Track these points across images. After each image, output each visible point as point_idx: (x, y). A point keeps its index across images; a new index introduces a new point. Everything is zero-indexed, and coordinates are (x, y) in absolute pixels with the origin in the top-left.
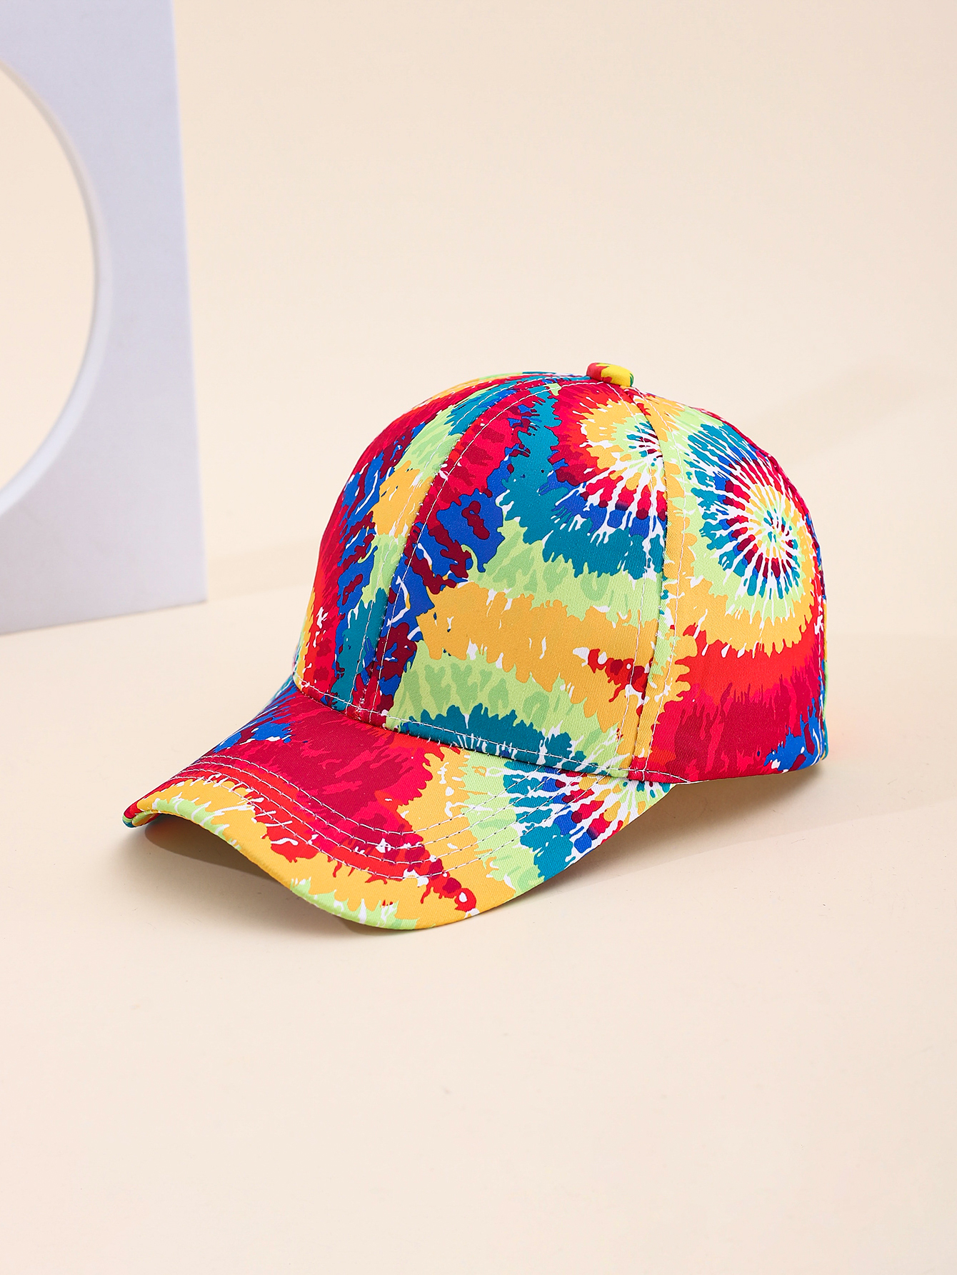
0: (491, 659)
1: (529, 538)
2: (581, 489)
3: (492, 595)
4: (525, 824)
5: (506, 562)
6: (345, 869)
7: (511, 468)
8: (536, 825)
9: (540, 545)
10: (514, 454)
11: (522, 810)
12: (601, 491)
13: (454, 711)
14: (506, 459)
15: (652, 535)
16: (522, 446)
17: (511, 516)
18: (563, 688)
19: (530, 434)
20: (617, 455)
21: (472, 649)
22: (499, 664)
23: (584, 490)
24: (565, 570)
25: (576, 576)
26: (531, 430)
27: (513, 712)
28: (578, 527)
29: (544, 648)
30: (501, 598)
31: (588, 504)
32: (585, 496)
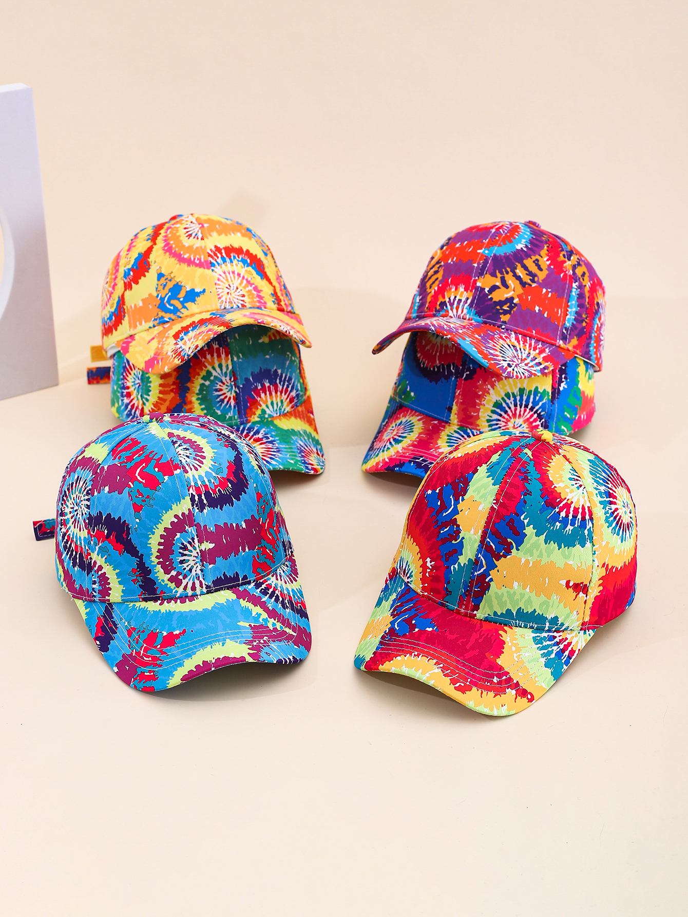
0: (524, 588)
1: (538, 535)
2: (557, 510)
3: (523, 561)
4: (545, 658)
5: (528, 546)
6: (485, 693)
7: (525, 502)
8: (549, 658)
9: (543, 537)
10: (525, 495)
11: (542, 652)
12: (565, 510)
13: (509, 611)
14: (522, 497)
15: (588, 527)
16: (528, 490)
17: (528, 525)
18: (555, 597)
19: (529, 484)
20: (568, 490)
21: (516, 585)
22: (528, 590)
23: (558, 510)
24: (554, 547)
25: (559, 550)
26: (530, 482)
27: (535, 609)
28: (558, 528)
29: (547, 582)
30: (527, 561)
31: (561, 517)
32: (559, 513)
